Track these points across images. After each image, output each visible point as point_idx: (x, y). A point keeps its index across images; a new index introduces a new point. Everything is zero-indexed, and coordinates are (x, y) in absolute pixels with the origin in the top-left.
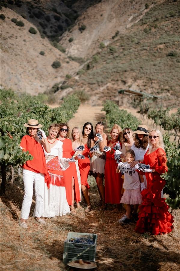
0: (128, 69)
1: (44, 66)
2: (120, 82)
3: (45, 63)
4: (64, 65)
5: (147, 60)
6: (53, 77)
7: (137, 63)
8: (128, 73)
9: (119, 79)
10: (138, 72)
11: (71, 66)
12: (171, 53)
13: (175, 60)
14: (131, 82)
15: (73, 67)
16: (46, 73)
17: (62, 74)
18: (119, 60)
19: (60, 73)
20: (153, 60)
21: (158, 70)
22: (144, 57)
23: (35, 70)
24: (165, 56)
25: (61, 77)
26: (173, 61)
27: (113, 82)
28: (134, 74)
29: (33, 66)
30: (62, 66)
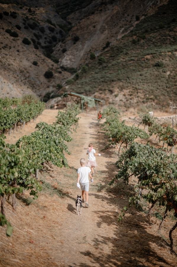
0: (115, 79)
1: (37, 75)
2: (107, 92)
3: (37, 73)
4: (56, 75)
5: (134, 70)
6: (45, 86)
7: (124, 73)
8: (115, 83)
9: (107, 88)
10: (124, 81)
11: (63, 76)
12: (157, 64)
13: (161, 70)
14: (118, 92)
15: (65, 77)
16: (38, 83)
17: (54, 83)
18: (107, 70)
19: (52, 83)
20: (140, 70)
21: (144, 80)
22: (131, 68)
23: (27, 79)
24: (152, 66)
25: (54, 86)
26: (159, 71)
27: (101, 92)
29: (26, 75)
30: (54, 76)
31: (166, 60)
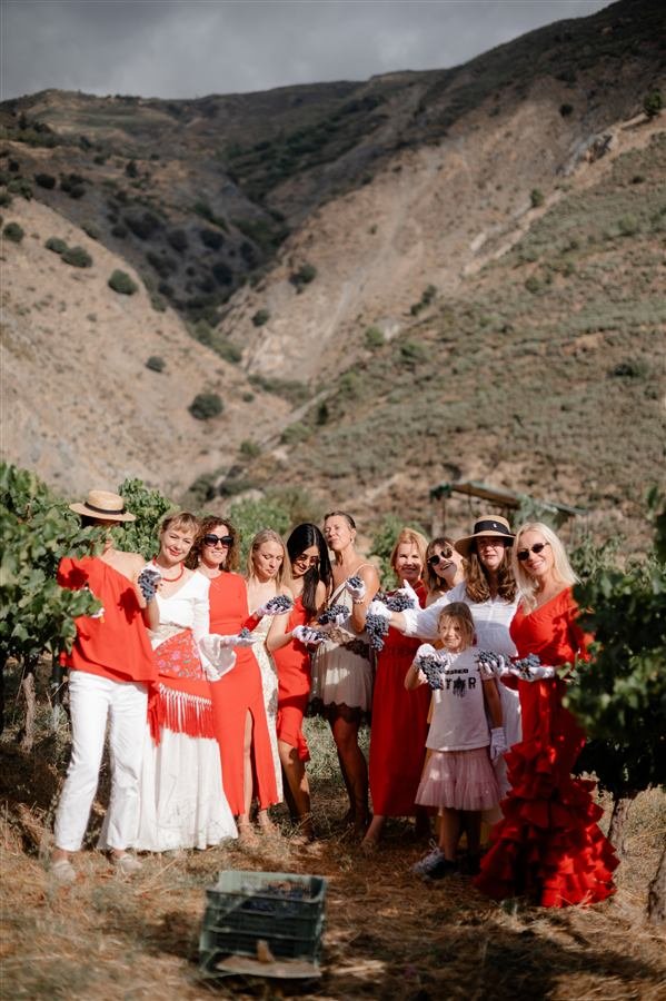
0: (467, 423)
1: (163, 409)
2: (438, 471)
3: (164, 401)
4: (233, 407)
5: (537, 390)
6: (195, 449)
7: (500, 402)
8: (467, 437)
9: (436, 458)
10: (505, 431)
11: (261, 412)
12: (624, 366)
13: (639, 390)
14: (480, 471)
15: (268, 417)
16: (167, 436)
17: (225, 440)
18: (435, 389)
19: (218, 438)
20: (560, 389)
21: (579, 426)
22: (526, 381)
23: (128, 424)
24: (604, 375)
25: (224, 450)
26: (632, 395)
27: (415, 471)
28: (491, 441)
29: (122, 408)
30: (226, 411)
31: (657, 354)
